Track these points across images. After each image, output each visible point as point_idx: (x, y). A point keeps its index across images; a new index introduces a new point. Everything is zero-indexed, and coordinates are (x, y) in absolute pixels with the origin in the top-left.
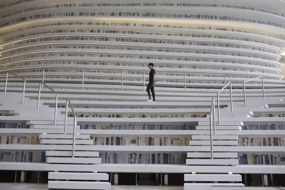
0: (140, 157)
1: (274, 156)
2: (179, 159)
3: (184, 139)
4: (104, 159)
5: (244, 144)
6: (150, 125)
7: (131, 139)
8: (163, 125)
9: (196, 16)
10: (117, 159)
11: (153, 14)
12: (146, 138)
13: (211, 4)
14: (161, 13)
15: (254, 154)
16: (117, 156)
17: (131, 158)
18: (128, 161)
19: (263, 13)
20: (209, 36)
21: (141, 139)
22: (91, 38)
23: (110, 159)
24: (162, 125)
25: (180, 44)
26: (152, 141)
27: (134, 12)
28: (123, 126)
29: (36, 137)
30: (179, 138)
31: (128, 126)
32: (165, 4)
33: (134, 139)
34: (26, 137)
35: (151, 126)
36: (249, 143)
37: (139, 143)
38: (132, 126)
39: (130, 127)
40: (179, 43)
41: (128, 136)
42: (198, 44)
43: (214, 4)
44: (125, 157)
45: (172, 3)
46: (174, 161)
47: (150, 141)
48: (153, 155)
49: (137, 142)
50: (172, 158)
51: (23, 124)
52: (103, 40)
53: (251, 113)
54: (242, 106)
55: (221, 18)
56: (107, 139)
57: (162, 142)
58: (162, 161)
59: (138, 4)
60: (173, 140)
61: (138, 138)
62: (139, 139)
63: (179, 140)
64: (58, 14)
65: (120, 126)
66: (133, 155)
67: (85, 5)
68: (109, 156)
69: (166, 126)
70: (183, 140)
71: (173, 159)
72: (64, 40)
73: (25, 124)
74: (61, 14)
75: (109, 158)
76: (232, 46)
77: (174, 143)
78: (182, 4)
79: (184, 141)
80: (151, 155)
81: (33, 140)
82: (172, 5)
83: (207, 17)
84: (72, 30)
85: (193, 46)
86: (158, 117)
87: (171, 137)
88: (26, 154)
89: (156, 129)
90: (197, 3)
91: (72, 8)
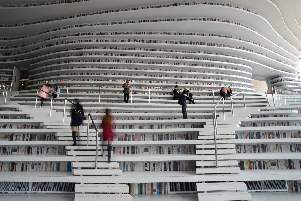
0: (154, 165)
1: (265, 162)
2: (187, 166)
3: (189, 148)
4: (123, 167)
5: (238, 150)
6: (158, 135)
7: (144, 148)
8: (169, 135)
9: (189, 42)
10: (134, 167)
11: (155, 41)
12: (157, 147)
13: (200, 33)
14: (161, 40)
15: (249, 161)
16: (134, 165)
17: (146, 166)
18: (144, 169)
19: (240, 41)
20: (199, 58)
21: (152, 147)
22: (106, 60)
23: (128, 168)
25: (176, 65)
26: (162, 149)
27: (139, 39)
28: (136, 135)
29: (63, 148)
31: (140, 135)
32: (164, 33)
33: (146, 148)
34: (53, 148)
35: (160, 136)
36: (242, 150)
37: (151, 151)
38: (143, 136)
39: (142, 136)
40: (175, 64)
41: (142, 146)
42: (190, 65)
43: (203, 33)
44: (140, 166)
45: (170, 32)
47: (160, 149)
48: (165, 164)
49: (149, 151)
50: (181, 165)
51: (51, 135)
52: (115, 62)
53: (240, 123)
54: (230, 116)
55: (208, 44)
56: (124, 148)
57: (170, 149)
58: (172, 169)
59: (143, 33)
60: (179, 148)
61: (150, 147)
62: (151, 148)
63: (184, 148)
64: (79, 41)
65: (134, 137)
66: (148, 164)
67: (100, 34)
68: (127, 165)
69: (172, 135)
70: (188, 148)
72: (83, 61)
73: (53, 135)
74: (81, 41)
75: (127, 167)
76: (216, 66)
77: (180, 150)
78: (178, 34)
79: (189, 149)
80: (163, 164)
81: (60, 150)
83: (197, 44)
84: (90, 54)
85: (186, 66)
86: (164, 126)
87: (178, 145)
88: (54, 165)
89: (163, 138)
90: (189, 33)
91: (90, 36)
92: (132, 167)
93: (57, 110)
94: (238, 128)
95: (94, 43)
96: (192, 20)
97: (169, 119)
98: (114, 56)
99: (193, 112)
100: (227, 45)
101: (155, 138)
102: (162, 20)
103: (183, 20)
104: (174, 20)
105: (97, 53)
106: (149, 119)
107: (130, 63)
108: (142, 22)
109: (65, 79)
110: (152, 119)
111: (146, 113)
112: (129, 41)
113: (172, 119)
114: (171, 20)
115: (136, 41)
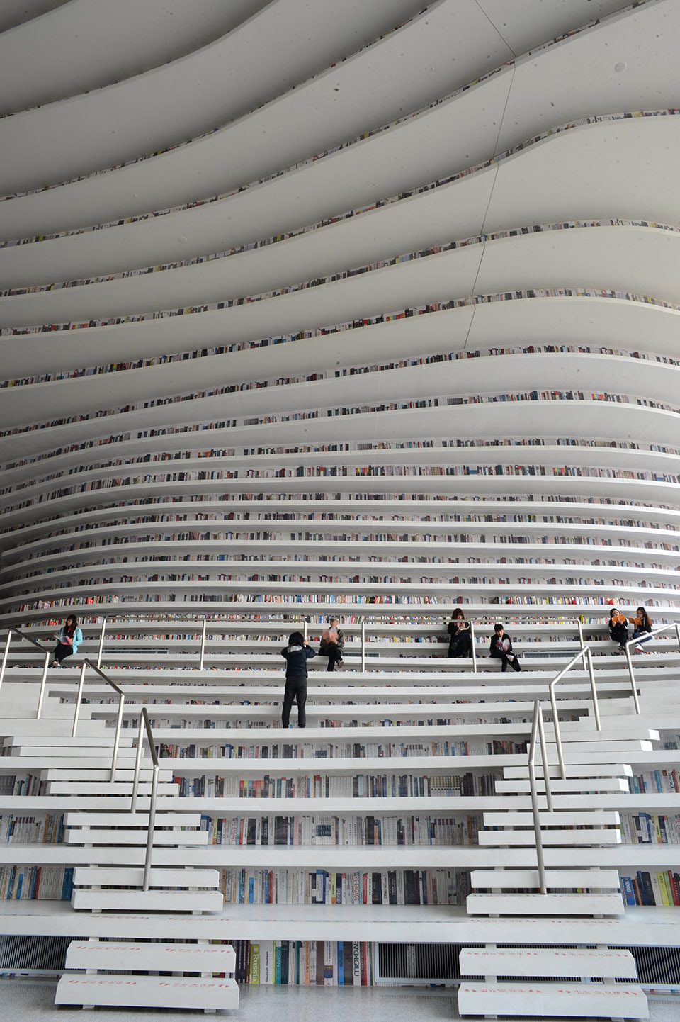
0: (339, 884)
2: (451, 887)
3: (465, 823)
4: (238, 889)
5: (640, 834)
6: (372, 778)
7: (318, 823)
8: (409, 778)
9: (493, 469)
10: (274, 888)
11: (382, 469)
12: (359, 819)
13: (527, 438)
14: (403, 465)
15: (669, 872)
16: (274, 881)
17: (314, 887)
18: (306, 895)
19: (662, 455)
20: (529, 516)
21: (344, 821)
22: (229, 533)
23: (255, 891)
24: (405, 776)
25: (456, 541)
26: (376, 828)
27: (334, 467)
28: (299, 780)
29: (59, 819)
30: (451, 820)
31: (312, 781)
32: (410, 444)
33: (326, 823)
34: (31, 820)
35: (376, 784)
36: (655, 833)
37: (340, 834)
38: (323, 781)
39: (318, 782)
40: (453, 538)
41: (309, 816)
42: (502, 540)
43: (534, 438)
44: (295, 885)
45: (428, 440)
46: (435, 895)
47: (370, 829)
48: (377, 878)
49: (333, 833)
50: (429, 885)
51: (31, 776)
52: (258, 539)
53: (655, 735)
54: (628, 711)
55: (557, 471)
56: (252, 823)
57: (403, 830)
58: (401, 896)
59: (344, 447)
60: (435, 824)
61: (337, 819)
62: (340, 822)
63: (451, 824)
64: (148, 478)
65: (290, 784)
66: (319, 878)
67: (212, 453)
68: (252, 880)
69: (416, 780)
70: (462, 824)
71: (434, 888)
72: (159, 540)
73: (36, 778)
74: (155, 476)
75: (252, 886)
76: (591, 541)
77: (438, 833)
78: (455, 443)
79: (465, 827)
80: (369, 877)
81: (50, 828)
82: (428, 446)
83: (521, 471)
84: (181, 515)
85: (489, 545)
86: (398, 750)
87: (428, 814)
88: (21, 876)
89: (389, 790)
90: (492, 439)
91: (183, 461)
92: (270, 886)
93: (65, 697)
94: (647, 752)
95: (193, 482)
96: (495, 400)
97: (421, 723)
98: (253, 522)
99: (510, 701)
100: (623, 469)
101: (361, 791)
102: (399, 406)
103: (466, 401)
104: (437, 404)
105: (203, 515)
106: (356, 726)
107: (304, 543)
108: (337, 414)
109: (100, 595)
110: (365, 725)
111: (350, 703)
112: (300, 472)
113: (430, 723)
114: (427, 403)
115: (322, 472)
